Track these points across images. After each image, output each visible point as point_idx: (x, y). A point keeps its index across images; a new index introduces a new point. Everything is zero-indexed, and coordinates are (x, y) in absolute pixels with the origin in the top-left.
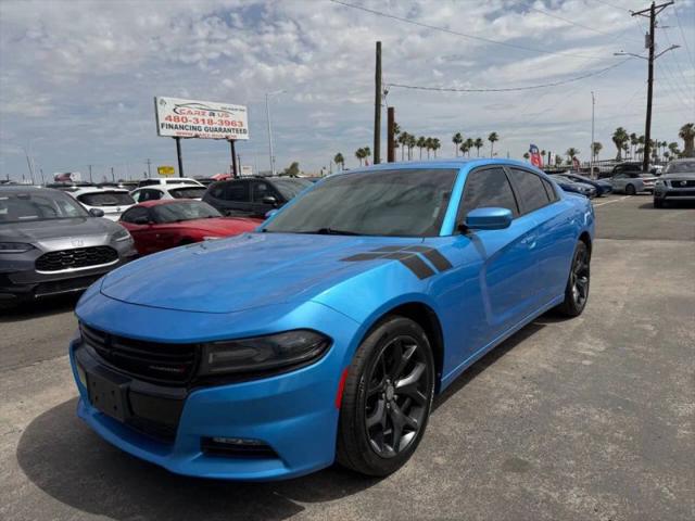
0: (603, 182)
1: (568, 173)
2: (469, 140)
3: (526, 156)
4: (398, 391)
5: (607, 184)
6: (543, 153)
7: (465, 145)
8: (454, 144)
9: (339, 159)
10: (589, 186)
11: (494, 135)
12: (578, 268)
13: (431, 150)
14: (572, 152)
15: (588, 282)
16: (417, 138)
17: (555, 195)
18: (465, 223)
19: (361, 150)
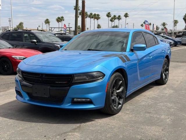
0: (177, 39)
1: (162, 35)
2: (115, 16)
3: (142, 25)
4: (117, 93)
5: (179, 40)
6: (150, 24)
7: (112, 18)
8: (107, 17)
9: (47, 22)
10: (171, 41)
11: (127, 14)
12: (165, 68)
13: (96, 20)
14: (164, 24)
15: (168, 73)
16: (89, 14)
17: (158, 43)
18: (133, 49)
19: (59, 18)
